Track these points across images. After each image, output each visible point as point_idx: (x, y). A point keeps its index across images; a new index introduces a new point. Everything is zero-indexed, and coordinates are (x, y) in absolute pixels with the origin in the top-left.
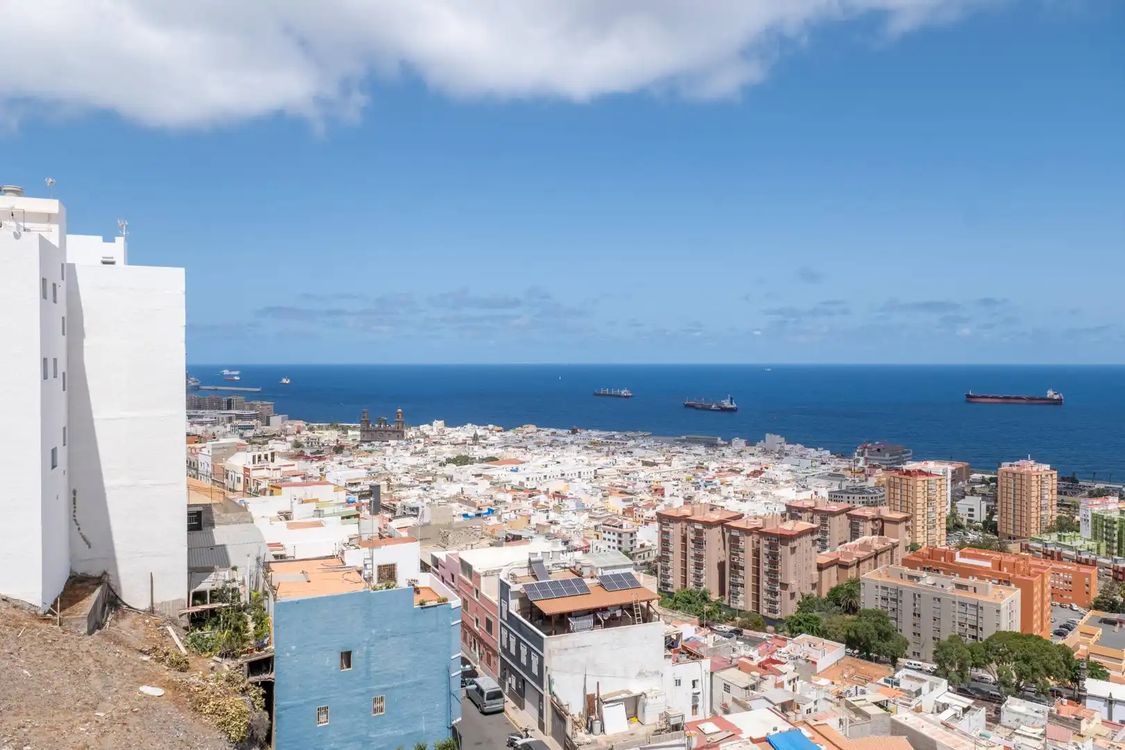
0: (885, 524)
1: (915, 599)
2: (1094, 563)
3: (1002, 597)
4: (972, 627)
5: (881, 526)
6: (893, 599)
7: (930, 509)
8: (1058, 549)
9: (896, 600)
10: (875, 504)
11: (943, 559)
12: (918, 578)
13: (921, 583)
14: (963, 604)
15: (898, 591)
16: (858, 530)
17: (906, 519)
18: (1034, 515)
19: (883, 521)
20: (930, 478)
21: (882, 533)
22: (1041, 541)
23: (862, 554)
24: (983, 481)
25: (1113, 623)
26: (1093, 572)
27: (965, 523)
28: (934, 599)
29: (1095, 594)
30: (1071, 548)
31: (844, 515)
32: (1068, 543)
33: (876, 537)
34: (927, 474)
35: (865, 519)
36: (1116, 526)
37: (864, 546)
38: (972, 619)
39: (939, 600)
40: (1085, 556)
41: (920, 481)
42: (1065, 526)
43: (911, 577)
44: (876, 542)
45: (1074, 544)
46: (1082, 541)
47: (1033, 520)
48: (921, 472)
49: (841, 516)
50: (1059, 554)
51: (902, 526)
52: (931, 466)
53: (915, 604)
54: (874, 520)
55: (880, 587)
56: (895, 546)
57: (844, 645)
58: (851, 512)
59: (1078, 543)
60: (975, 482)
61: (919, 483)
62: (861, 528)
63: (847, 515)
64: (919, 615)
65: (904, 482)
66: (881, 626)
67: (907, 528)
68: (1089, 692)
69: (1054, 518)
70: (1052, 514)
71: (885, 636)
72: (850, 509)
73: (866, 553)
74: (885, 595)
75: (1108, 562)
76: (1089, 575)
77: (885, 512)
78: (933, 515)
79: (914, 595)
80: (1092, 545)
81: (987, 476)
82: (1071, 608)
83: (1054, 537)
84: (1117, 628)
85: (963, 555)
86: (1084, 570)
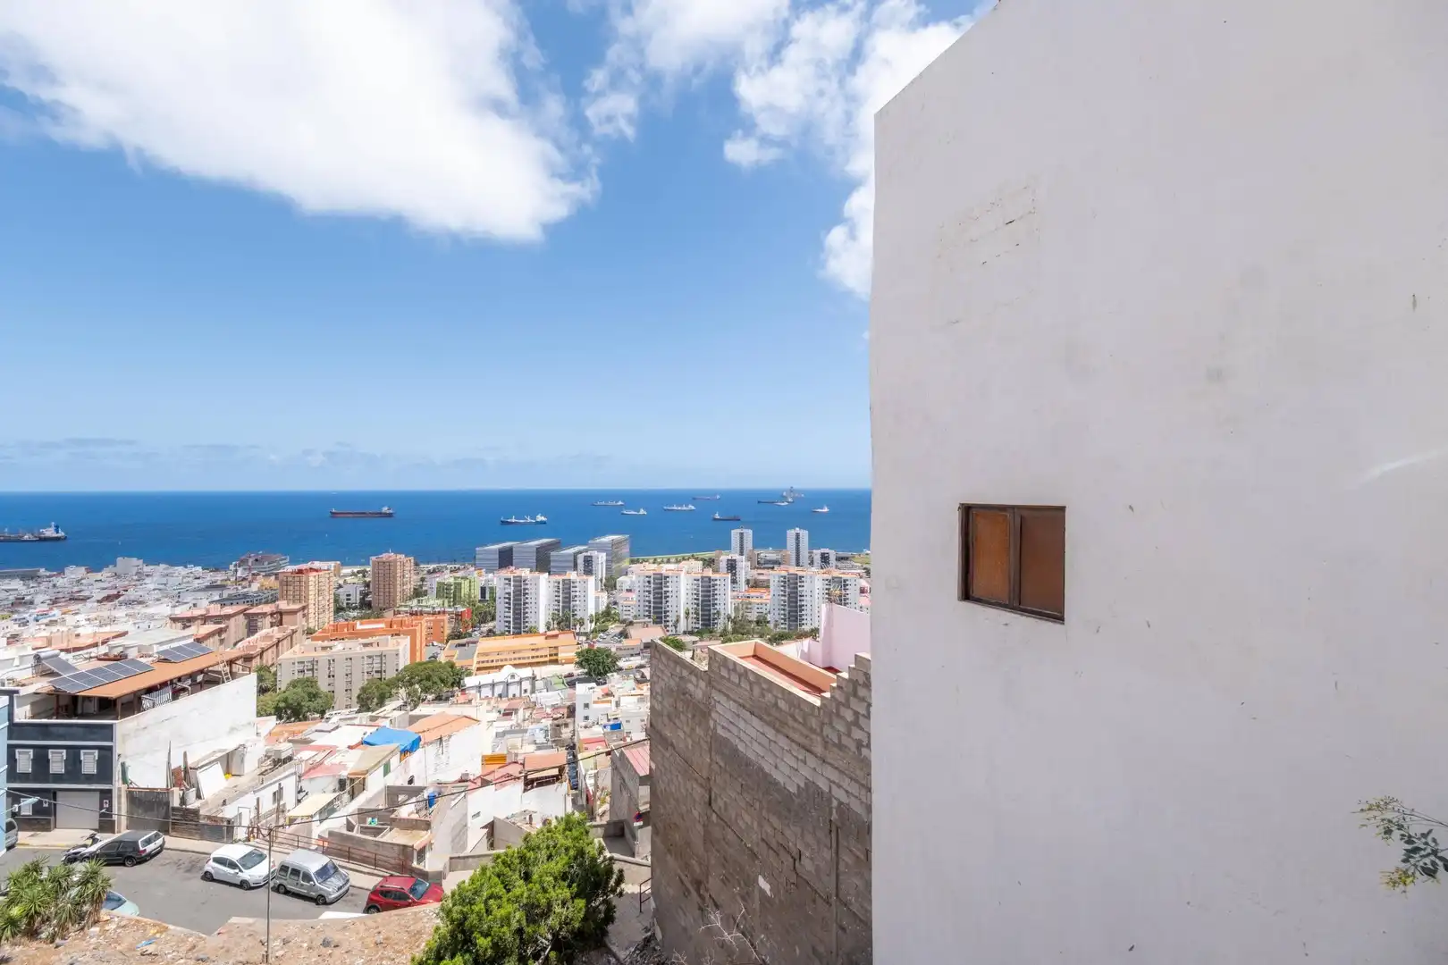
0: (284, 617)
1: (330, 664)
2: (444, 612)
3: (398, 644)
4: (377, 672)
5: (279, 617)
6: (308, 670)
7: (321, 598)
8: (420, 609)
9: (312, 670)
10: (273, 601)
11: (346, 630)
12: (331, 648)
13: (334, 650)
14: (370, 657)
15: (314, 662)
16: (256, 626)
17: (304, 608)
18: (399, 590)
19: (281, 613)
20: (320, 573)
21: (281, 624)
22: (406, 606)
23: (264, 645)
24: (353, 574)
25: (464, 645)
26: (446, 617)
27: (345, 605)
28: (347, 659)
29: (447, 631)
30: (427, 607)
31: (241, 616)
32: (424, 604)
33: (276, 628)
34: (317, 571)
35: (264, 615)
36: (452, 587)
37: (267, 637)
38: (377, 667)
39: (351, 659)
40: (437, 610)
41: (312, 577)
42: (418, 593)
43: (324, 648)
44: (276, 633)
45: (429, 604)
46: (432, 602)
47: (398, 594)
48: (312, 570)
49: (236, 617)
50: (421, 611)
51: (300, 614)
52: (317, 564)
53: (329, 668)
54: (272, 614)
55: (296, 664)
56: (294, 632)
57: (275, 717)
58: (247, 612)
59: (431, 602)
60: (345, 576)
61: (311, 578)
62: (259, 624)
63: (244, 615)
64: (333, 676)
65: (297, 579)
66: (310, 690)
67: (304, 615)
68: (467, 686)
69: (412, 590)
70: (409, 588)
71: (313, 696)
72: (245, 610)
73: (269, 643)
74: (301, 668)
75: (451, 610)
76: (443, 621)
77: (283, 605)
78: (323, 602)
79: (329, 661)
80: (439, 602)
81: (355, 570)
82: (433, 645)
83: (415, 601)
84: (466, 648)
85: (361, 624)
86: (439, 617)
